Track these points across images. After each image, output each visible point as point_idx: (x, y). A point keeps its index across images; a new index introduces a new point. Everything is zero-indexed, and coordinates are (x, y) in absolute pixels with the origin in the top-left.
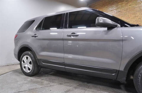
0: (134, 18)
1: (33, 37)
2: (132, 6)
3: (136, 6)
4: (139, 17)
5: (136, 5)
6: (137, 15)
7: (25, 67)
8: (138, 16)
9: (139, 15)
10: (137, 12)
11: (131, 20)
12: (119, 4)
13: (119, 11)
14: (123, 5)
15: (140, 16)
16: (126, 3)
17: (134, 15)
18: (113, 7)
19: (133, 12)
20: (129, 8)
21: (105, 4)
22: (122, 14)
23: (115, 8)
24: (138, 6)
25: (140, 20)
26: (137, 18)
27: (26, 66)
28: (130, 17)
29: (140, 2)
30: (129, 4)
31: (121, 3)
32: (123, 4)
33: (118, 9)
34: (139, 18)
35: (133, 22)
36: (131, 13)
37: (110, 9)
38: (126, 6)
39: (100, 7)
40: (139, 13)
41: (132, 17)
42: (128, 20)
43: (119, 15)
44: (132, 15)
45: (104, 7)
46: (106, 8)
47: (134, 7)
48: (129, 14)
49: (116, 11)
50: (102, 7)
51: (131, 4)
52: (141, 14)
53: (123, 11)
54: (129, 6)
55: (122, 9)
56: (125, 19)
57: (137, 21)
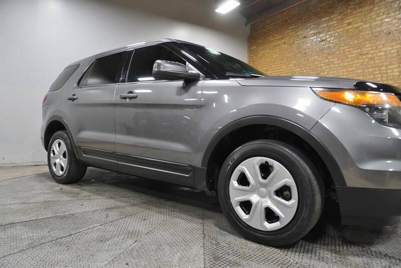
0: (357, 58)
1: (70, 99)
2: (354, 26)
3: (365, 26)
4: (369, 56)
5: (365, 22)
6: (365, 50)
7: (55, 164)
8: (367, 54)
9: (370, 48)
10: (367, 42)
11: (352, 63)
12: (323, 20)
13: (324, 38)
14: (332, 23)
15: (372, 52)
16: (340, 17)
17: (359, 50)
18: (307, 28)
19: (356, 42)
20: (348, 30)
21: (289, 21)
22: (329, 47)
23: (313, 32)
24: (368, 25)
25: (372, 62)
26: (364, 57)
27: (57, 161)
29: (374, 17)
30: (347, 21)
31: (327, 18)
32: (332, 20)
33: (320, 33)
34: (371, 59)
35: (355, 68)
36: (351, 45)
37: (300, 33)
38: (340, 27)
39: (276, 29)
40: (369, 45)
41: (353, 55)
42: (342, 64)
43: (322, 50)
44: (352, 49)
45: (288, 28)
46: (290, 31)
47: (357, 28)
48: (345, 48)
49: (315, 40)
50: (283, 28)
51: (351, 20)
52: (375, 48)
53: (333, 38)
54: (347, 25)
55: (330, 33)
56: (336, 59)
57: (365, 66)
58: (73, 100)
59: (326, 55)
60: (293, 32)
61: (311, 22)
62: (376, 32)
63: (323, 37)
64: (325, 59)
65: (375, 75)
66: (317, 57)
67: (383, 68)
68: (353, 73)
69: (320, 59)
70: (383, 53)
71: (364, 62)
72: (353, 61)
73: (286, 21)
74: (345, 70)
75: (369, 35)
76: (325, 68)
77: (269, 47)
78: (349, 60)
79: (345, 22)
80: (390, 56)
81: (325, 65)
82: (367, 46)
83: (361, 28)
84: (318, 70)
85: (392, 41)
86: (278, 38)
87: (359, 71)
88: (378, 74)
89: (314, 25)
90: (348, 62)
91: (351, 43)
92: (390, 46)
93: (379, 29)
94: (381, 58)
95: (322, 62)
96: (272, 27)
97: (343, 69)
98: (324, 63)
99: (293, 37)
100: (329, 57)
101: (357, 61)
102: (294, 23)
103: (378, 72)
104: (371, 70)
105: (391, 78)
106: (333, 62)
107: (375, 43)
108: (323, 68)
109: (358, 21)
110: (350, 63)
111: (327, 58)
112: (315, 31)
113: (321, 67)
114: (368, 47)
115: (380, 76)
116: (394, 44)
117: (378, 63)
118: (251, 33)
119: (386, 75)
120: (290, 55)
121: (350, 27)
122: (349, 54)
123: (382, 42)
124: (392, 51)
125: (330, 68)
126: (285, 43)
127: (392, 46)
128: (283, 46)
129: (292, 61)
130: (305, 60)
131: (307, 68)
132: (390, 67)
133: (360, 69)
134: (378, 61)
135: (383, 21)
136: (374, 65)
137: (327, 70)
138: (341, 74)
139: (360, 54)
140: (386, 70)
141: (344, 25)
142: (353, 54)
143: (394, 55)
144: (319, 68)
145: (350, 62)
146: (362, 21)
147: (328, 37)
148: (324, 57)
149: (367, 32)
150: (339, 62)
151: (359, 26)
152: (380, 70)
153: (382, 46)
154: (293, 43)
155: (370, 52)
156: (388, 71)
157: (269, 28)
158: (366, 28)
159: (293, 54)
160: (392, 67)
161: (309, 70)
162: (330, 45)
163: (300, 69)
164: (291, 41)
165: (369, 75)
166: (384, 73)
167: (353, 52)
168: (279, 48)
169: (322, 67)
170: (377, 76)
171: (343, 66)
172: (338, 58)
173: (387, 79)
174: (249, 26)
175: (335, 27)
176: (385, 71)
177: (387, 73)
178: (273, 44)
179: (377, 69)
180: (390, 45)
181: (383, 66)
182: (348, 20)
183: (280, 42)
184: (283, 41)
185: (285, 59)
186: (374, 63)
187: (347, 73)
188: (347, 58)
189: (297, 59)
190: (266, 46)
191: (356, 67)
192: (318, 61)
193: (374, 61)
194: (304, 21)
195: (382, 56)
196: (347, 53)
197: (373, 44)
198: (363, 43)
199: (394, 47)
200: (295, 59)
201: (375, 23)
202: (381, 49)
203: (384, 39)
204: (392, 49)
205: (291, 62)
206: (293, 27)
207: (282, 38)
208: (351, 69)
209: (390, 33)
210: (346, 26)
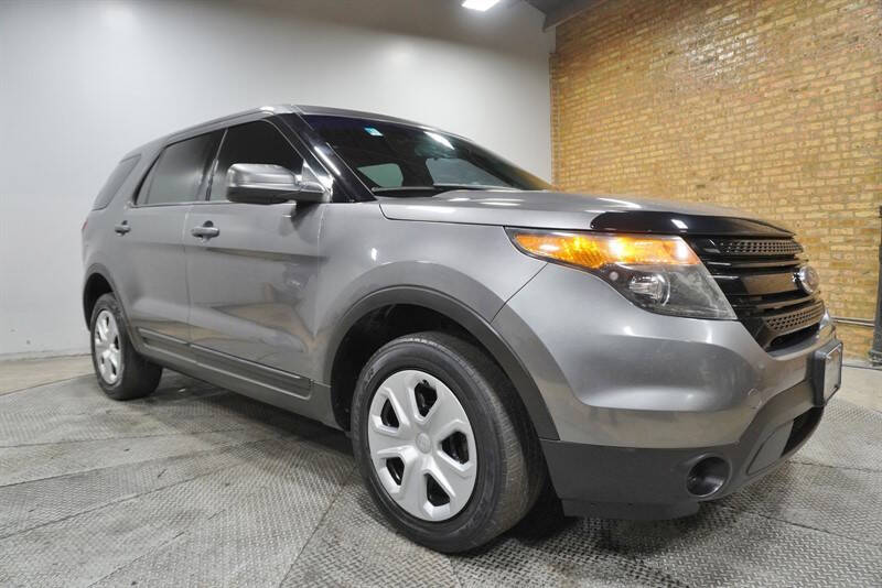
0: (785, 99)
1: (119, 232)
2: (777, 23)
3: (801, 24)
4: (812, 94)
5: (802, 14)
6: (801, 81)
7: (103, 360)
8: (805, 89)
9: (814, 77)
10: (805, 62)
11: (773, 110)
12: (709, 11)
13: (712, 54)
14: (729, 18)
15: (818, 84)
17: (789, 81)
18: (675, 32)
19: (782, 61)
20: (763, 35)
21: (636, 16)
22: (723, 75)
23: (687, 40)
24: (808, 22)
25: (818, 109)
26: (799, 96)
27: (106, 354)
28: (766, 95)
30: (760, 14)
31: (717, 8)
33: (703, 42)
34: (814, 101)
35: (778, 124)
36: (772, 68)
37: (660, 44)
38: (747, 26)
39: (610, 36)
40: (811, 69)
41: (776, 93)
42: (752, 115)
43: (708, 82)
44: (773, 78)
45: (634, 32)
46: (640, 38)
47: (784, 28)
48: (758, 75)
49: (693, 59)
50: (623, 33)
51: (770, 11)
52: (824, 74)
53: (731, 54)
54: (760, 21)
55: (724, 42)
56: (738, 103)
57: (803, 118)
58: (123, 232)
59: (717, 94)
60: (647, 43)
61: (683, 18)
62: (826, 38)
63: (709, 51)
64: (714, 102)
65: (823, 137)
66: (697, 99)
67: (842, 122)
68: (776, 135)
69: (704, 104)
70: (842, 88)
71: (798, 107)
72: (775, 106)
73: (631, 16)
74: (757, 128)
75: (809, 44)
76: (713, 123)
77: (595, 77)
78: (767, 104)
79: (759, 15)
80: (857, 93)
81: (714, 118)
82: (807, 70)
83: (792, 28)
84: (700, 128)
85: (863, 58)
86: (613, 56)
87: (789, 130)
88: (829, 136)
89: (690, 24)
90: (764, 109)
91: (772, 64)
92: (857, 70)
93: (832, 30)
94: (838, 97)
95: (709, 109)
96: (600, 31)
97: (752, 125)
98: (713, 112)
99: (644, 53)
100: (724, 98)
101: (784, 106)
102: (647, 21)
103: (831, 131)
104: (814, 126)
105: (859, 144)
106: (731, 109)
107: (825, 63)
108: (711, 124)
109: (785, 13)
110: (769, 111)
111: (718, 101)
112: (694, 39)
113: (706, 121)
114: (810, 73)
115: (834, 140)
116: (867, 63)
117: (830, 111)
118: (557, 48)
119: (847, 139)
120: (639, 95)
121: (769, 26)
122: (766, 91)
123: (841, 60)
124: (862, 82)
125: (727, 123)
126: (628, 68)
127: (861, 70)
128: (625, 75)
129: (644, 109)
130: (671, 107)
131: (677, 124)
132: (856, 120)
133: (791, 125)
134: (831, 106)
135: (841, 10)
136: (821, 116)
137: (718, 128)
138: (750, 136)
139: (791, 91)
140: (849, 126)
141: (755, 23)
142: (775, 89)
143: (866, 90)
144: (703, 125)
145: (769, 108)
146: (795, 12)
147: (720, 51)
148: (712, 99)
149: (805, 39)
150: (744, 109)
151: (789, 24)
152: (834, 127)
153: (839, 70)
154: (646, 68)
155: (812, 84)
156: (853, 129)
157: (596, 34)
158: (804, 28)
159: (647, 93)
160: (862, 118)
161: (680, 129)
162: (726, 70)
163: (660, 127)
164: (642, 63)
165: (810, 139)
166: (844, 134)
167: (776, 85)
168: (616, 78)
169: (710, 120)
170: (828, 141)
171: (752, 119)
172: (742, 99)
173: (850, 147)
174: (552, 30)
175: (737, 26)
176: (846, 130)
177: (850, 134)
178: (605, 70)
179: (827, 124)
180: (858, 66)
181: (842, 117)
182: (765, 9)
183: (617, 66)
184: (624, 63)
185: (629, 103)
186: (823, 111)
187: (763, 134)
188: (762, 98)
189: (655, 103)
190: (590, 75)
191: (783, 120)
192: (700, 109)
193: (821, 106)
194: (668, 14)
195: (838, 93)
196: (763, 89)
197: (820, 67)
198: (796, 64)
199: (866, 72)
200: (650, 104)
201: (823, 16)
202: (836, 76)
203: (844, 53)
204: (863, 77)
205: (643, 112)
206: (646, 30)
207: (622, 57)
208: (771, 125)
209: (857, 39)
210: (759, 25)
